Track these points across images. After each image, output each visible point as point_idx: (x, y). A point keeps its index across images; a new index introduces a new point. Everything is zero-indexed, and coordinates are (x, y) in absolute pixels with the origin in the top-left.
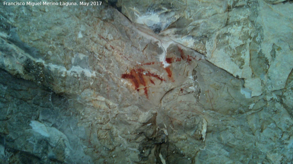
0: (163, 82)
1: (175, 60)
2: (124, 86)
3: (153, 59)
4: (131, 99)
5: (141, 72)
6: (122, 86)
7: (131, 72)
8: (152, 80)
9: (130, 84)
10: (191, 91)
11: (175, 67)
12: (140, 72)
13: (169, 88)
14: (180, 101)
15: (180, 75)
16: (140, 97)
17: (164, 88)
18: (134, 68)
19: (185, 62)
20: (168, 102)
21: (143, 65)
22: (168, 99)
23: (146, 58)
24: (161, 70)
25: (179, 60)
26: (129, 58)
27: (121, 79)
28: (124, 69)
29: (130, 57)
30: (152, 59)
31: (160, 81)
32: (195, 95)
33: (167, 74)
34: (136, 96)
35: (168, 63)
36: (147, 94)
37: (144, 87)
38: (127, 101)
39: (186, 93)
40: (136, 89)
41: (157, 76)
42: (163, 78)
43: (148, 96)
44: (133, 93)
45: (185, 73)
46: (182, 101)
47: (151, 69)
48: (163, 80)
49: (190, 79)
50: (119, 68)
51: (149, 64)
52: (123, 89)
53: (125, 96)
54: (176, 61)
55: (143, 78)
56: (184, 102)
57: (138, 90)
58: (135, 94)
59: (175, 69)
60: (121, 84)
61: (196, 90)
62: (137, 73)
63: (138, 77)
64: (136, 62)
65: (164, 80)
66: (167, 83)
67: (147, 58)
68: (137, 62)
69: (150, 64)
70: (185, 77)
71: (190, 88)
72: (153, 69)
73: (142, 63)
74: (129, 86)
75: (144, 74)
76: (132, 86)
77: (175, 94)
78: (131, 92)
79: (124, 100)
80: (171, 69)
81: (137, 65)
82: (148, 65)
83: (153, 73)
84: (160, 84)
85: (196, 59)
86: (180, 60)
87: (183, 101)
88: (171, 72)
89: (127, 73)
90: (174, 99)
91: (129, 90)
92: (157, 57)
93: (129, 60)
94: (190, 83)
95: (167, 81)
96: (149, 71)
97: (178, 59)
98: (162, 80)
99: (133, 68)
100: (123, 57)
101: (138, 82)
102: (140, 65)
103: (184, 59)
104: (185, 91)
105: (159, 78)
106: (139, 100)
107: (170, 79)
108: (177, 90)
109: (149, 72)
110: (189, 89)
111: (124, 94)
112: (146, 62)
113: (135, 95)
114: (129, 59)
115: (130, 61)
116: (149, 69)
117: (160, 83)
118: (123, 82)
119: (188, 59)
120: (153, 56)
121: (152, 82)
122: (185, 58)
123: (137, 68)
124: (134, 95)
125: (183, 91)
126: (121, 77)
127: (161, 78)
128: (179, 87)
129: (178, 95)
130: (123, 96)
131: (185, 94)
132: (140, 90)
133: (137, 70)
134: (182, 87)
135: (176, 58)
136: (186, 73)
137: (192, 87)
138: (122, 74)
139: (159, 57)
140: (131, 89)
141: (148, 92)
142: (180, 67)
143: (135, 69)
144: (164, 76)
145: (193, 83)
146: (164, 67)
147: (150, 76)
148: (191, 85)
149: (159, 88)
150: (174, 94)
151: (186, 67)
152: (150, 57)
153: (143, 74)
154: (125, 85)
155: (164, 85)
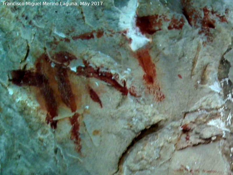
0: (130, 99)
1: (165, 26)
2: (14, 110)
3: (101, 20)
4: (33, 152)
5: (65, 64)
6: (9, 110)
7: (38, 65)
8: (94, 88)
9: (33, 104)
10: (214, 134)
11: (164, 49)
12: (62, 65)
13: (145, 119)
14: (179, 167)
15: (180, 76)
16: (58, 146)
17: (130, 119)
18: (45, 49)
19: (197, 31)
20: (141, 170)
21: (72, 41)
22: (142, 159)
23: (81, 17)
24: (123, 57)
25: (177, 26)
26: (34, 18)
27: (9, 85)
28: (18, 54)
29: (38, 16)
30: (98, 19)
31: (117, 95)
32: (227, 149)
33: (140, 72)
34: (48, 145)
35: (143, 33)
36: (77, 138)
37: (72, 115)
38: (22, 159)
39: (198, 141)
40: (48, 120)
41: (111, 75)
42: (128, 86)
43: (81, 143)
44: (39, 135)
45: (195, 70)
46: (186, 169)
47: (93, 52)
48: (129, 94)
49: (211, 92)
50: (5, 49)
51: (87, 36)
52: (11, 118)
53: (17, 142)
54: (169, 28)
55: (68, 81)
56: (191, 171)
57: (54, 125)
58: (46, 137)
59: (165, 57)
60: (7, 102)
61: (228, 130)
62: (53, 65)
63: (56, 78)
64: (51, 32)
65: (132, 94)
66: (139, 102)
67: (83, 18)
68: (55, 32)
69: (92, 36)
70: (196, 86)
71: (212, 123)
72: (100, 52)
73: (67, 34)
74: (30, 109)
75: (74, 69)
76: (38, 109)
77: (166, 144)
78: (33, 131)
79: (15, 156)
80: (152, 55)
81: (55, 39)
82: (86, 41)
83: (98, 65)
84: (119, 105)
85: (228, 19)
86: (181, 27)
87: (188, 167)
88: (154, 65)
89: (25, 67)
90: (159, 158)
91: (27, 121)
92: (113, 15)
93: (34, 26)
94: (213, 107)
95: (140, 96)
96: (86, 58)
97: (174, 21)
98: (124, 91)
99: (42, 51)
100: (20, 18)
101: (55, 95)
102: (61, 39)
103: (193, 22)
104: (197, 133)
105: (115, 85)
106: (55, 158)
107: (152, 90)
108: (173, 131)
109: (85, 62)
110: (210, 126)
111: (13, 134)
112: (79, 30)
113: (45, 141)
114: (34, 21)
115: (38, 28)
116: (87, 54)
117: (117, 101)
118: (13, 96)
119: (203, 22)
120: (100, 12)
121: (95, 96)
122: (196, 17)
123: (53, 52)
124: (41, 141)
125: (190, 134)
126: (10, 80)
127: (123, 85)
128: (179, 119)
129: (174, 148)
130: (11, 144)
131: (194, 145)
132: (58, 125)
133: (53, 57)
134: (189, 120)
135: (169, 17)
136: (200, 73)
137: (218, 120)
138: (13, 69)
139: (117, 15)
140: (34, 120)
141: (81, 131)
142: (180, 48)
143: (50, 53)
144: (131, 79)
145: (221, 107)
146: (133, 47)
147: (88, 76)
148: (215, 112)
149: (113, 118)
150: (161, 144)
151: (198, 49)
152: (92, 14)
153: (69, 69)
154: (17, 106)
155: (132, 111)
